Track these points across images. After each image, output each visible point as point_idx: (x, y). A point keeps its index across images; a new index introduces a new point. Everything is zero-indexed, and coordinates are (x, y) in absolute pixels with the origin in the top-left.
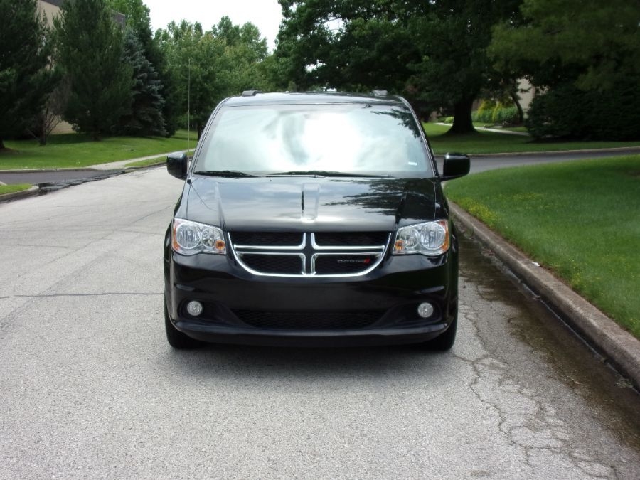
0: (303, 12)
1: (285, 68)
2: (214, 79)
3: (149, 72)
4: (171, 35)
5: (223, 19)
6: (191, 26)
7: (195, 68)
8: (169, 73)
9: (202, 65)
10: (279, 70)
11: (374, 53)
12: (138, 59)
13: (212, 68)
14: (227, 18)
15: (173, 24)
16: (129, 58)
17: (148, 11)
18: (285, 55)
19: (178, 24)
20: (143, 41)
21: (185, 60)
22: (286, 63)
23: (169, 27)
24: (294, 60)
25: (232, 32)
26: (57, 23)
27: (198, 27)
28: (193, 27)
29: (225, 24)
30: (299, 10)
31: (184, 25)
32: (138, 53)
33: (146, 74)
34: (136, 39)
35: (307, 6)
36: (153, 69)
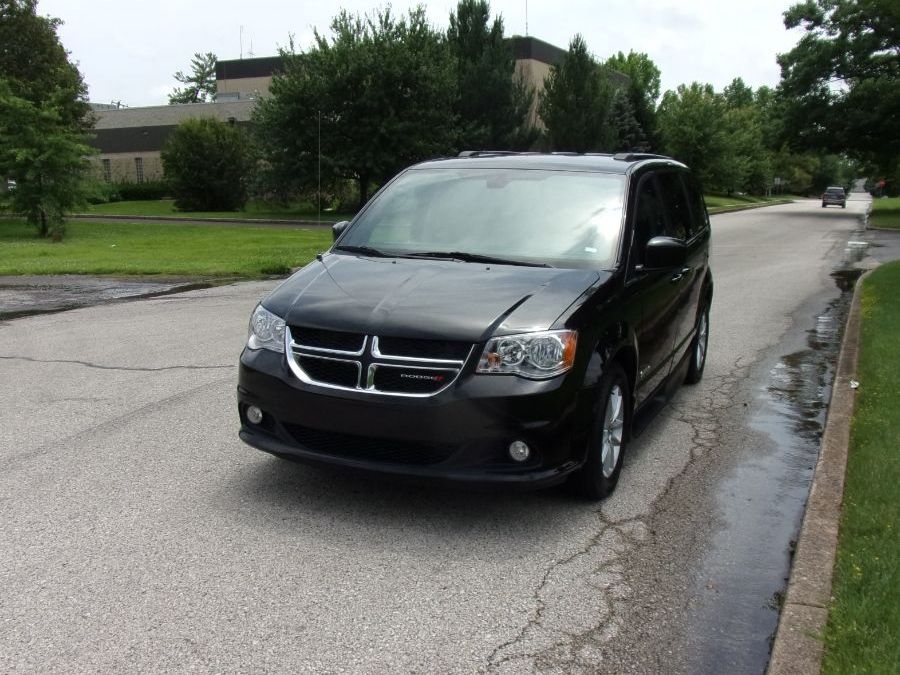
0: (800, 71)
1: (776, 131)
2: (709, 141)
3: (637, 133)
4: (680, 97)
5: (734, 81)
6: (701, 89)
7: (690, 129)
8: (660, 136)
9: (697, 128)
10: (771, 131)
11: (875, 116)
12: (626, 120)
13: (707, 130)
14: (739, 79)
15: (683, 86)
16: (617, 118)
17: (658, 73)
18: (779, 117)
19: (688, 86)
20: (635, 101)
21: (681, 121)
22: (778, 125)
23: (679, 89)
24: (786, 122)
25: (745, 94)
26: (547, 85)
27: (709, 89)
28: (704, 89)
29: (738, 85)
30: (795, 69)
31: (695, 86)
32: (627, 114)
33: (633, 135)
34: (626, 100)
35: (805, 65)
36: (641, 130)
